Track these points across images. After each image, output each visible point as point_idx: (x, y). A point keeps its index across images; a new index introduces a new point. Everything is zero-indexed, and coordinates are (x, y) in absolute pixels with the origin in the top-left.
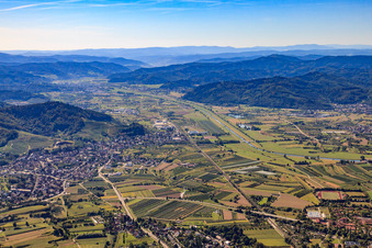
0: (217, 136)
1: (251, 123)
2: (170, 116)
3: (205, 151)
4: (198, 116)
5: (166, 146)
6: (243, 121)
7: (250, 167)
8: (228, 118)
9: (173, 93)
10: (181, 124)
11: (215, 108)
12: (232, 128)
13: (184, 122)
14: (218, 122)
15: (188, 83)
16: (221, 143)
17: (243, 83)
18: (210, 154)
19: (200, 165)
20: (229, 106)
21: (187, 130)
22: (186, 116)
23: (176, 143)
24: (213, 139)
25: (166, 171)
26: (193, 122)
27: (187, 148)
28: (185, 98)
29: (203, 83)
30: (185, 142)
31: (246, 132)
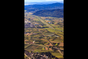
0: (43, 25)
1: (52, 22)
2: (29, 19)
3: (39, 30)
4: (37, 20)
5: (28, 28)
6: (49, 21)
7: (52, 35)
8: (45, 20)
9: (30, 13)
10: (32, 22)
11: (42, 17)
12: (46, 23)
13: (33, 21)
14: (43, 21)
15: (34, 10)
16: (44, 28)
17: (49, 10)
18: (41, 31)
19: (38, 34)
20: (46, 17)
21: (34, 24)
22: (34, 20)
23: (31, 28)
24: (41, 26)
25: (29, 35)
26: (36, 21)
27: (35, 29)
28: (33, 14)
29: (38, 10)
30: (34, 27)
31: (50, 24)
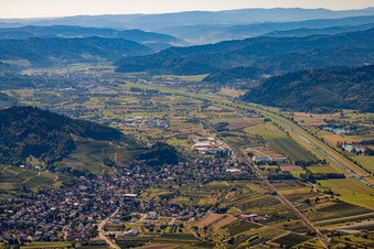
0: (305, 165)
1: (363, 143)
2: (222, 130)
3: (284, 192)
4: (269, 131)
5: (214, 183)
6: (350, 139)
7: (365, 223)
8: (323, 134)
9: (226, 91)
10: (240, 144)
11: (299, 116)
12: (330, 152)
13: (246, 141)
14: (305, 141)
15: (250, 73)
16: (312, 179)
17: (347, 72)
18: (293, 198)
19: (275, 217)
20: (325, 112)
21: (251, 155)
22: (250, 131)
23: (233, 179)
24: (297, 172)
25: (216, 228)
26: (260, 141)
27: (253, 187)
28: (246, 98)
29: (278, 73)
30: (248, 176)
31: (355, 158)
